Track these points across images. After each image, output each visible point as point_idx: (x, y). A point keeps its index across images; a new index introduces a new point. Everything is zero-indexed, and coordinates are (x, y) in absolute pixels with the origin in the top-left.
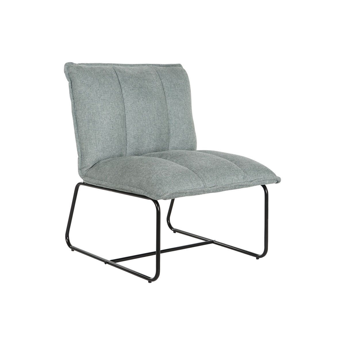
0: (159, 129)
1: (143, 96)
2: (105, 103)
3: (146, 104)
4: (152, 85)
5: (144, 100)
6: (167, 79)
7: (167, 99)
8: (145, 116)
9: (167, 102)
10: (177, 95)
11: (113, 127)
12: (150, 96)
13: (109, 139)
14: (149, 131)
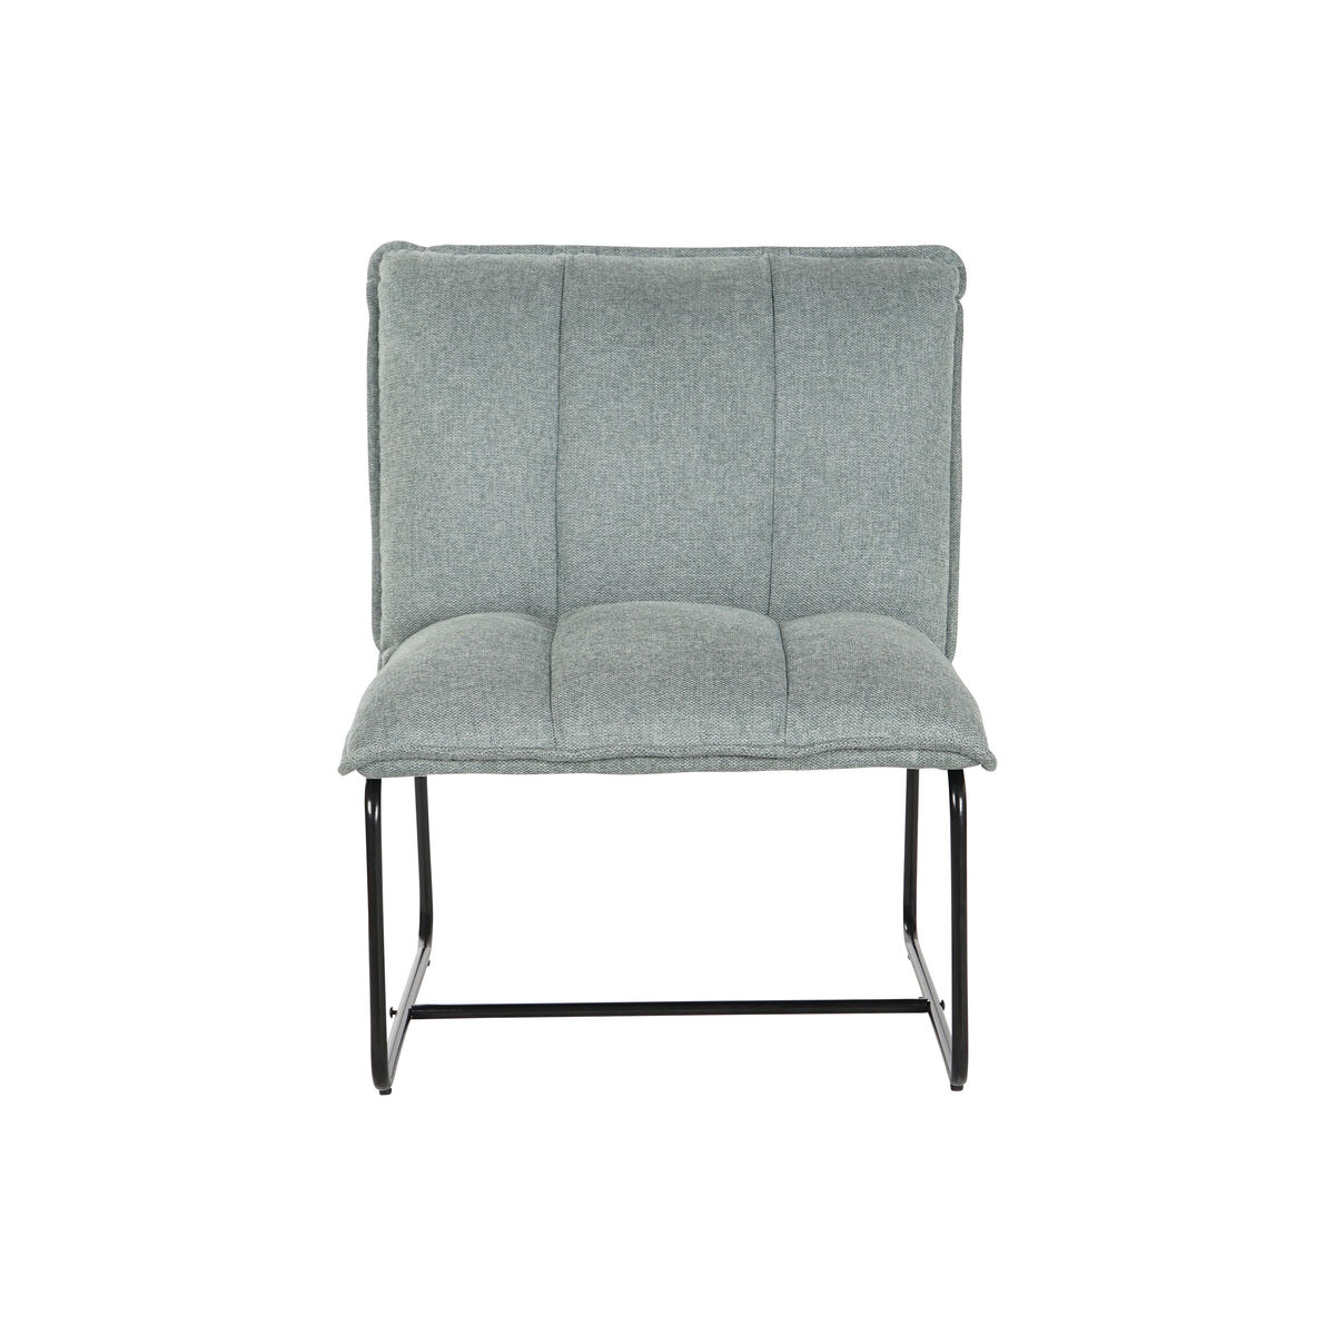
0: (705, 515)
1: (646, 379)
2: (461, 402)
3: (652, 411)
4: (710, 336)
5: (649, 393)
6: (803, 311)
7: (782, 395)
8: (639, 460)
9: (780, 406)
10: (831, 380)
11: (482, 497)
12: (682, 379)
13: (462, 544)
14: (652, 521)
